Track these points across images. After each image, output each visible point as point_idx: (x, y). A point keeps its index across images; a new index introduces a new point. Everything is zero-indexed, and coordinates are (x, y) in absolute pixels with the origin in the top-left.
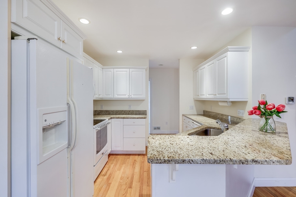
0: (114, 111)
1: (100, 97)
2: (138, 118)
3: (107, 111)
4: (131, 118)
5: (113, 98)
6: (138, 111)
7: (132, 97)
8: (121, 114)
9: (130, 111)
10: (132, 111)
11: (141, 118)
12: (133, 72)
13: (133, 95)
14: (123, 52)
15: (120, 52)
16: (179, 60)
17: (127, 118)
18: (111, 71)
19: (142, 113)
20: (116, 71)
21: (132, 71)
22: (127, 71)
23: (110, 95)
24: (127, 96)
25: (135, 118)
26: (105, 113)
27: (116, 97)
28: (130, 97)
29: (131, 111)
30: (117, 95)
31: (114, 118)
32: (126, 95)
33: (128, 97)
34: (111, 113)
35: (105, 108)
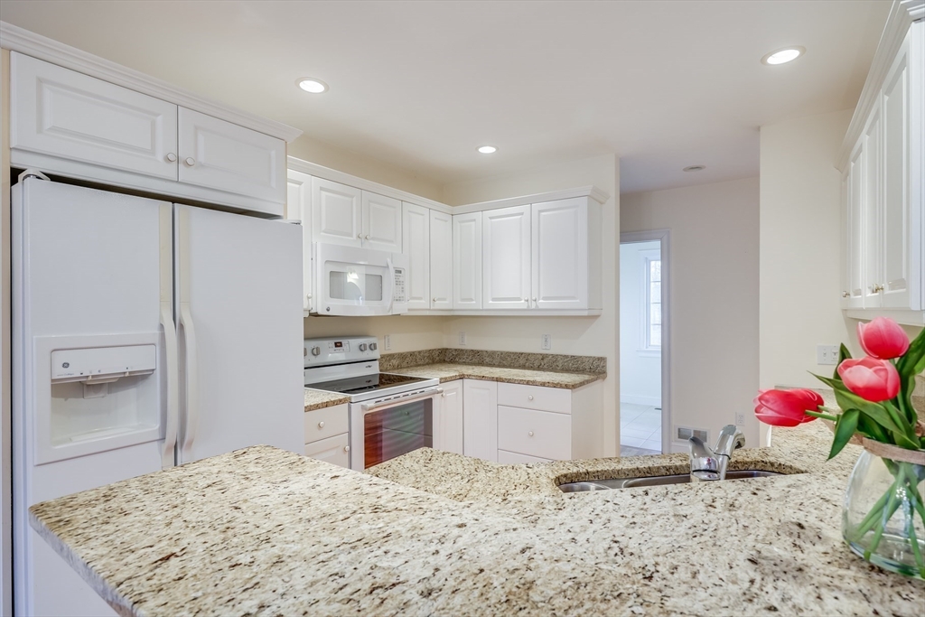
0: (494, 353)
1: (436, 307)
2: (543, 384)
3: (475, 353)
4: (520, 382)
5: (482, 310)
6: (573, 357)
7: (540, 307)
8: (517, 364)
9: (544, 357)
10: (553, 356)
11: (555, 385)
12: (543, 214)
13: (544, 298)
14: (497, 149)
15: (487, 150)
16: (758, 129)
17: (509, 381)
18: (475, 220)
19: (587, 367)
20: (491, 218)
21: (540, 211)
22: (522, 214)
23: (472, 300)
24: (521, 304)
25: (533, 383)
26: (470, 358)
27: (491, 304)
28: (533, 307)
29: (547, 355)
30: (494, 299)
31: (469, 377)
32: (519, 299)
33: (525, 307)
34: (487, 360)
35: (471, 343)
